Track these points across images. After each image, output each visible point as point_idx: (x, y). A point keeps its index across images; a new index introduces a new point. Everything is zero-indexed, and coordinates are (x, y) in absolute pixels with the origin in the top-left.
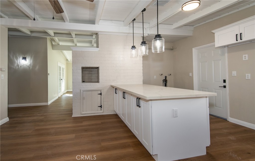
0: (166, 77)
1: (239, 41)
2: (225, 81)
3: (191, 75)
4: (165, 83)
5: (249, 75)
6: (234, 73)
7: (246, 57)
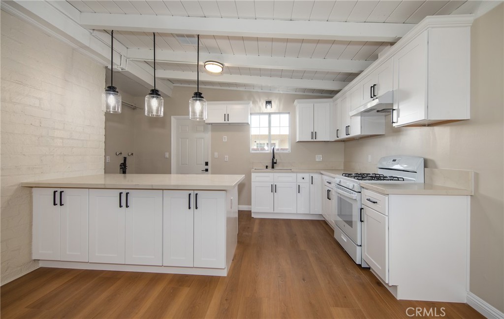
0: (125, 159)
1: (227, 122)
2: (207, 164)
3: (167, 155)
4: (124, 169)
5: (227, 156)
6: (216, 154)
7: (225, 138)
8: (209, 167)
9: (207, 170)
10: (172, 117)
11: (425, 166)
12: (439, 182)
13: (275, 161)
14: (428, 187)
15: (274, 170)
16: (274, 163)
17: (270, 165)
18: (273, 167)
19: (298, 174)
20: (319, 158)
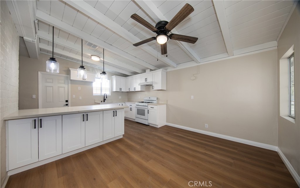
2: (67, 101)
5: (81, 97)
6: (74, 96)
7: (79, 88)
8: (69, 103)
9: (67, 105)
10: (39, 73)
11: (157, 99)
12: (160, 102)
13: (105, 99)
14: (158, 104)
15: (105, 103)
16: (104, 100)
17: (103, 100)
18: (104, 101)
19: (118, 104)
20: (120, 97)
